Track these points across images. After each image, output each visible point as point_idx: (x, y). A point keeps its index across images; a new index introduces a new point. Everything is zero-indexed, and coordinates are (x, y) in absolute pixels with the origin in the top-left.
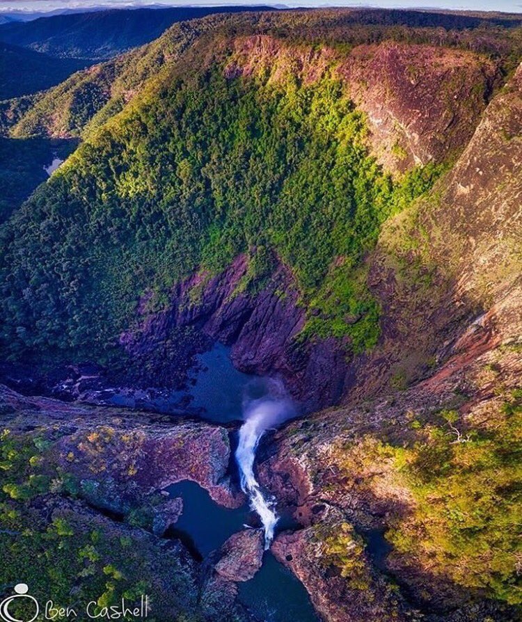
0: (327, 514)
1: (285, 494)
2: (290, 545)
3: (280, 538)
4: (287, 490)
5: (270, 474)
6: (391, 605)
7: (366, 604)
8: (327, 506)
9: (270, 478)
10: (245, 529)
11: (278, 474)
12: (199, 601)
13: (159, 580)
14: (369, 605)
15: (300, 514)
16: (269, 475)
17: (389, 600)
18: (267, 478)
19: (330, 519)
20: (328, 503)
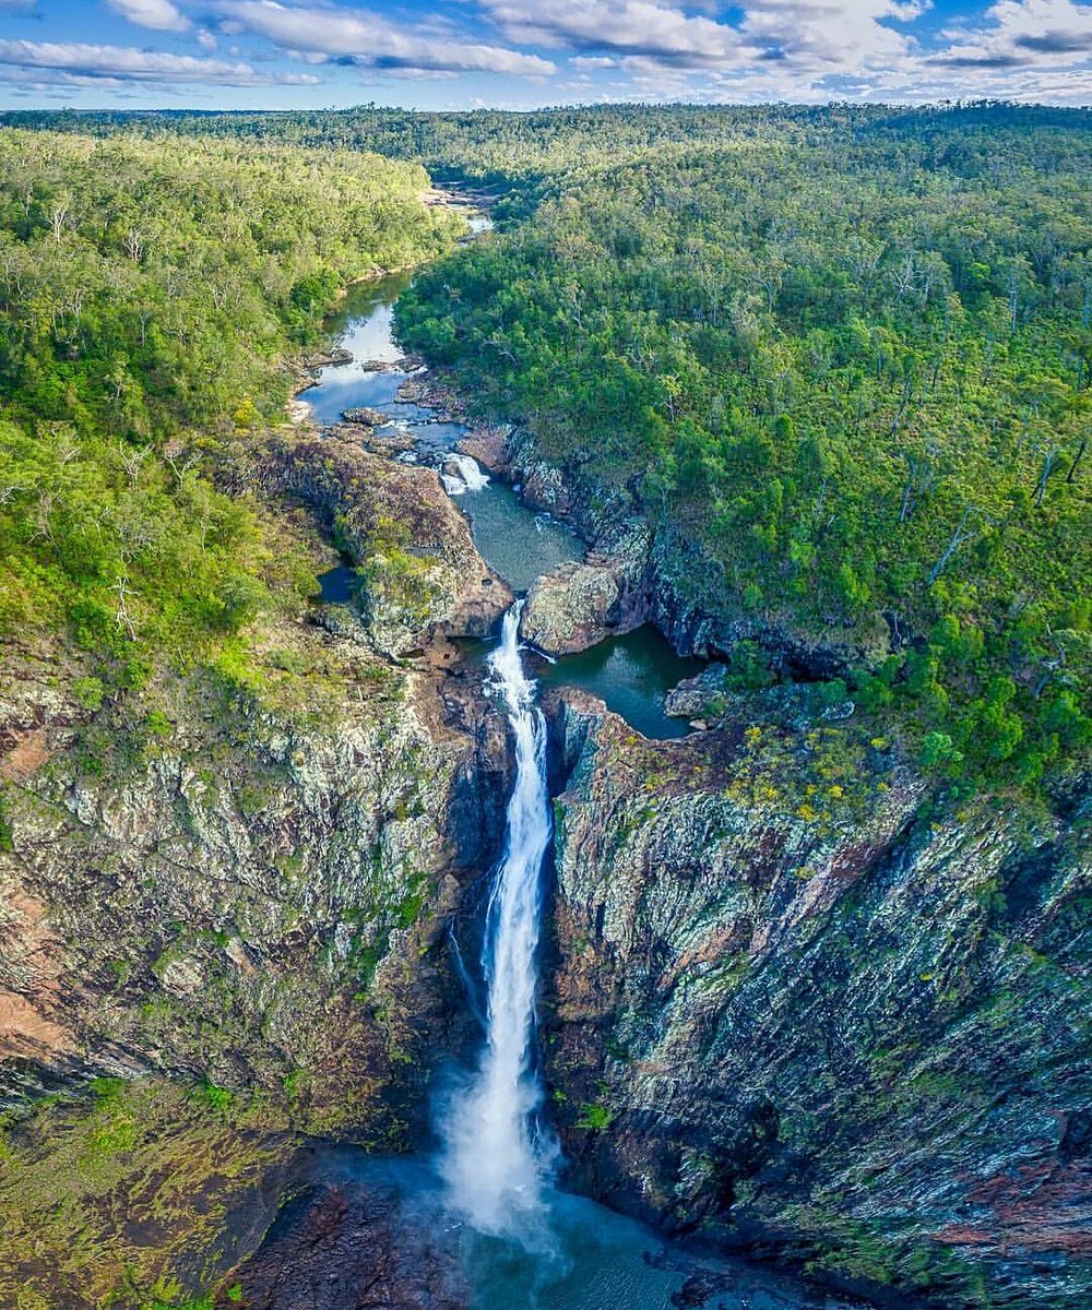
0: (400, 641)
1: (463, 692)
2: (479, 600)
3: (494, 613)
4: (457, 698)
5: (481, 735)
6: (355, 496)
7: (390, 503)
8: (394, 656)
9: (483, 725)
10: (555, 655)
11: (466, 730)
12: (652, 537)
13: (707, 554)
14: (386, 501)
15: (447, 656)
16: (485, 733)
17: (356, 503)
18: (490, 726)
19: (399, 631)
20: (391, 658)
